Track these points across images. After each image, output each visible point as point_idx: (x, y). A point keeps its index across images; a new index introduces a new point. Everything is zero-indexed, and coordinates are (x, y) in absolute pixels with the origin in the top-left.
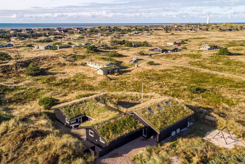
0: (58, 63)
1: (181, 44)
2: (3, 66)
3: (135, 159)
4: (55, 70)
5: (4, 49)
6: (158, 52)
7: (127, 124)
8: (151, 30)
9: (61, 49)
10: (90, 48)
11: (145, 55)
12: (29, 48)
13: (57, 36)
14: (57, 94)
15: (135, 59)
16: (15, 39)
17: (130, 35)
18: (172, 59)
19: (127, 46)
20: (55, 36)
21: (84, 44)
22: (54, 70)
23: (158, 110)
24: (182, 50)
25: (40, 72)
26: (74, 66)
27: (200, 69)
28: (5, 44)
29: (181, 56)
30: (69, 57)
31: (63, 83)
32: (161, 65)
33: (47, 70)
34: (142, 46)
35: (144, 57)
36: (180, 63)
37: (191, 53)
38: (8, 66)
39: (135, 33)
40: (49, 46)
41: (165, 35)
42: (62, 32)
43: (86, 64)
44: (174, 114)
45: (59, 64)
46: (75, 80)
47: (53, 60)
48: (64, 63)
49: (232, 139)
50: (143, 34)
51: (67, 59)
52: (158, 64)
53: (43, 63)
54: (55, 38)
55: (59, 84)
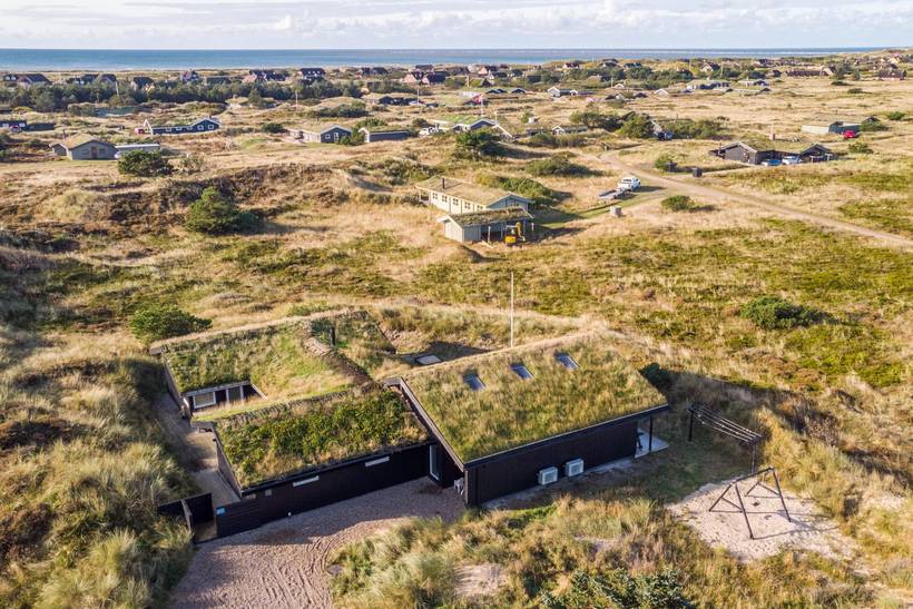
0: (321, 191)
1: (864, 130)
2: (119, 196)
3: (345, 558)
4: (301, 215)
5: (182, 139)
6: (739, 162)
7: (355, 426)
8: (777, 74)
9: (375, 144)
10: (469, 142)
11: (679, 171)
12: (267, 135)
13: (394, 95)
14: (235, 303)
15: (626, 186)
16: (242, 104)
17: (675, 95)
18: (777, 190)
19: (630, 134)
20: (383, 96)
21: (468, 126)
22: (294, 218)
23: (504, 380)
24: (850, 156)
25: (236, 222)
26: (376, 206)
27: (870, 233)
28: (191, 120)
29: (829, 178)
30: (378, 171)
31: (291, 264)
32: (719, 210)
33: (271, 215)
34: (694, 136)
35: (673, 177)
36: (801, 208)
37: (881, 166)
38: (139, 195)
39: (703, 87)
40: (337, 130)
41: (819, 96)
42: (425, 80)
43: (426, 198)
44: (564, 402)
45: (324, 194)
46: (345, 255)
47: (310, 179)
48: (343, 193)
49: (790, 520)
50: (731, 90)
51: (366, 178)
52: (709, 209)
53: (272, 190)
54: (382, 101)
55: (274, 268)
